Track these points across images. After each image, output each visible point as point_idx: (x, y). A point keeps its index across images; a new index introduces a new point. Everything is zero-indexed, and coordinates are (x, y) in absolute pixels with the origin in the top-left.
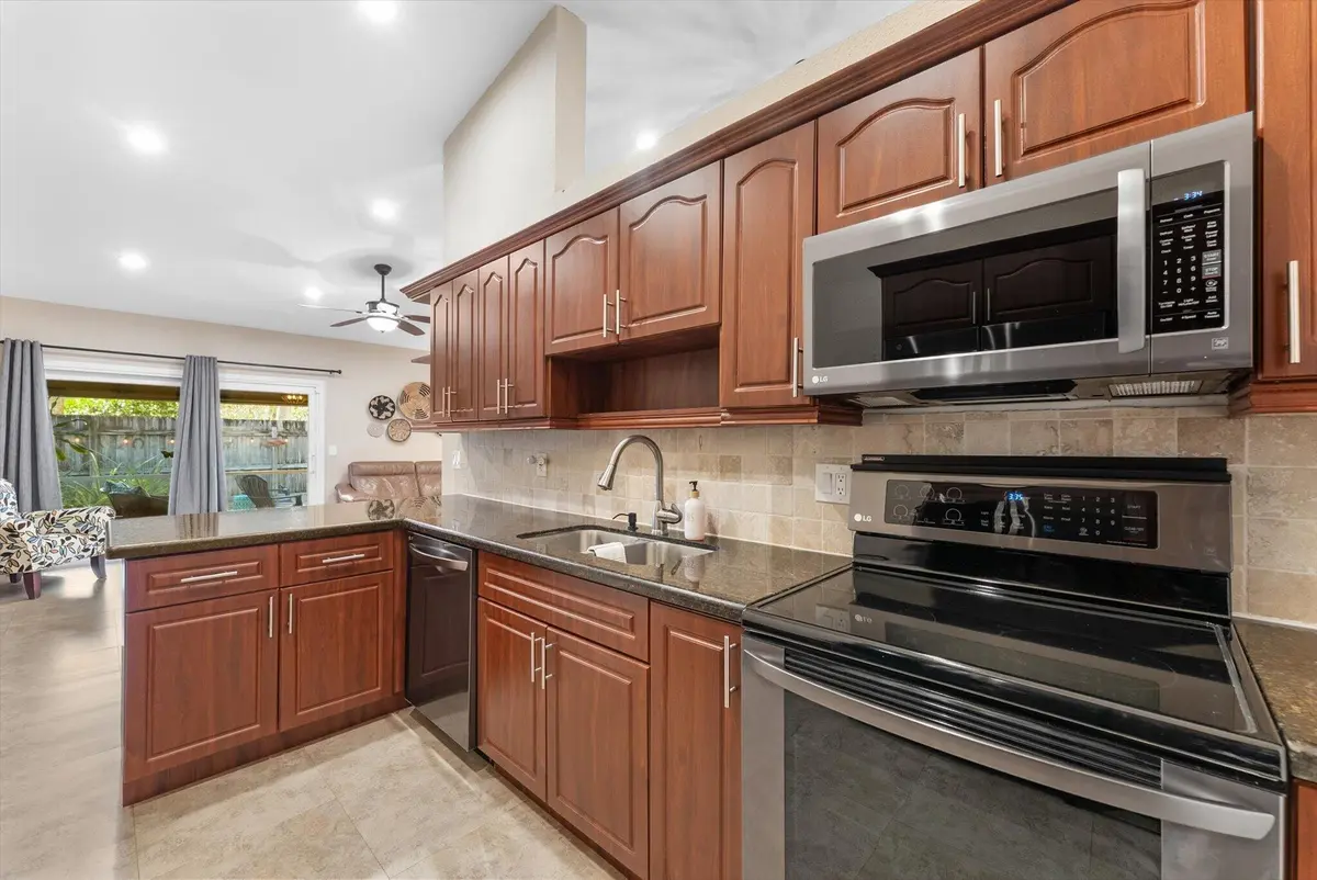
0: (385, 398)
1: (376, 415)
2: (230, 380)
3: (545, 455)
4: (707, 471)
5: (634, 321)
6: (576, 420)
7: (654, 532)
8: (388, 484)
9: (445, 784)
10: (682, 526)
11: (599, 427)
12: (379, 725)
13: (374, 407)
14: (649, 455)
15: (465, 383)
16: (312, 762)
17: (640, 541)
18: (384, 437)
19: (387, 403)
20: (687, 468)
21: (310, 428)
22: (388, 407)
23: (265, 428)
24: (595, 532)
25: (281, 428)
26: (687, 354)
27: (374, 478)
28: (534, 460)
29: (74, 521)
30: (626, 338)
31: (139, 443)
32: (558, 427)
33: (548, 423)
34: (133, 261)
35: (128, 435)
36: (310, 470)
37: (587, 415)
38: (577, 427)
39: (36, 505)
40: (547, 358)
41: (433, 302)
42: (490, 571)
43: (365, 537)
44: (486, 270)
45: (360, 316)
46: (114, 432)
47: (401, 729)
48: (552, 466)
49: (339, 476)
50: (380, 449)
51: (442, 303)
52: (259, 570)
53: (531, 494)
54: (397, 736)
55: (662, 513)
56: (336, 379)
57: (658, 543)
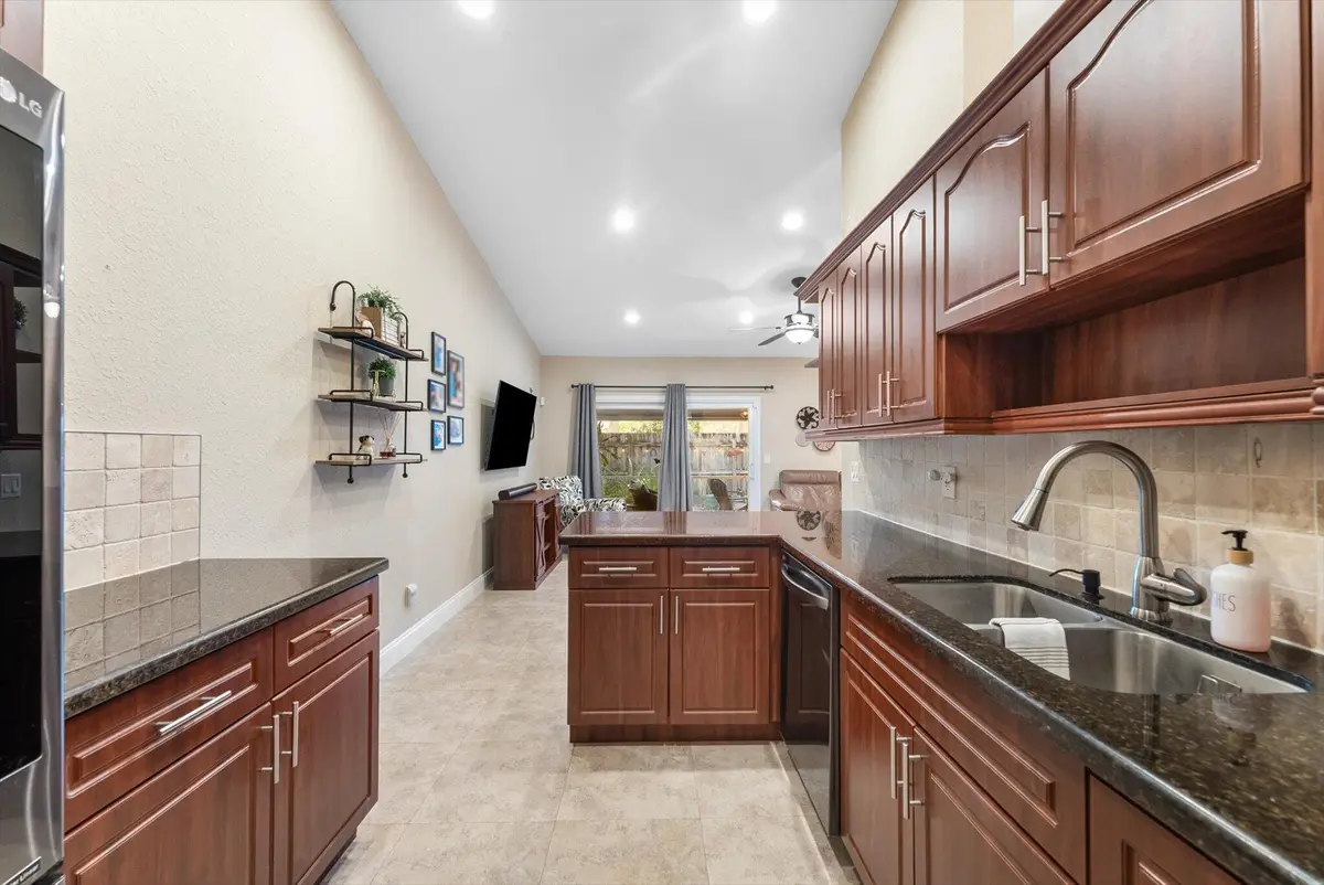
0: (811, 408)
1: (803, 425)
2: (695, 402)
3: (953, 471)
4: (1279, 511)
5: (1078, 245)
6: (990, 420)
7: (1137, 611)
8: (813, 492)
9: (803, 863)
10: (1207, 611)
11: (1024, 430)
12: (756, 751)
13: (802, 418)
14: (1124, 475)
15: (849, 385)
16: (694, 765)
17: (1105, 623)
18: (810, 446)
19: (813, 414)
20: (1220, 500)
21: (750, 441)
22: (814, 417)
23: (725, 440)
24: (1020, 590)
25: (739, 440)
26: (1220, 286)
27: (801, 486)
28: (937, 476)
29: (606, 507)
30: (1064, 276)
31: (653, 452)
32: (958, 431)
33: (942, 425)
34: (632, 318)
35: (648, 447)
36: (750, 475)
37: (1006, 412)
38: (990, 431)
39: (592, 496)
40: (939, 336)
41: (820, 298)
42: (851, 618)
43: (743, 551)
44: (867, 245)
45: (778, 332)
46: (641, 444)
47: (775, 765)
48: (962, 485)
49: (772, 482)
50: (809, 459)
51: (828, 299)
52: (654, 569)
53: (936, 520)
54: (772, 771)
55: (1152, 580)
56: (769, 395)
57: (1142, 634)
